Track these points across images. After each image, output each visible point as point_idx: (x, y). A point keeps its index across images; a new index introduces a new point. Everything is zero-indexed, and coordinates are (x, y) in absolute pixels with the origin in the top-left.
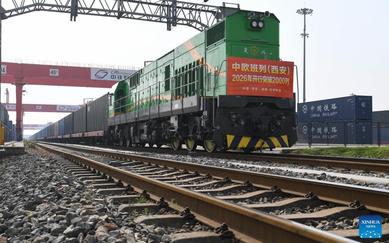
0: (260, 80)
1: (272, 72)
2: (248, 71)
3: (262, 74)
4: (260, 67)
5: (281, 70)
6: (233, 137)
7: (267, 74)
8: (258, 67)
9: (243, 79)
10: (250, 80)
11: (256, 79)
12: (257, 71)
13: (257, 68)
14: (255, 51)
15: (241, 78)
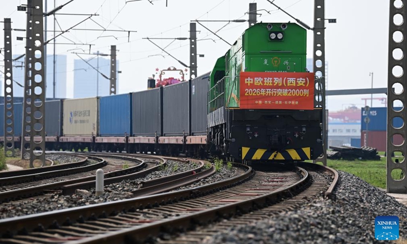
0: (274, 93)
1: (288, 85)
2: (262, 84)
3: (277, 87)
4: (275, 80)
5: (299, 82)
6: (248, 149)
7: (282, 87)
8: (273, 80)
9: (256, 93)
10: (264, 94)
11: (270, 92)
12: (271, 84)
13: (271, 81)
14: (276, 61)
15: (253, 92)
